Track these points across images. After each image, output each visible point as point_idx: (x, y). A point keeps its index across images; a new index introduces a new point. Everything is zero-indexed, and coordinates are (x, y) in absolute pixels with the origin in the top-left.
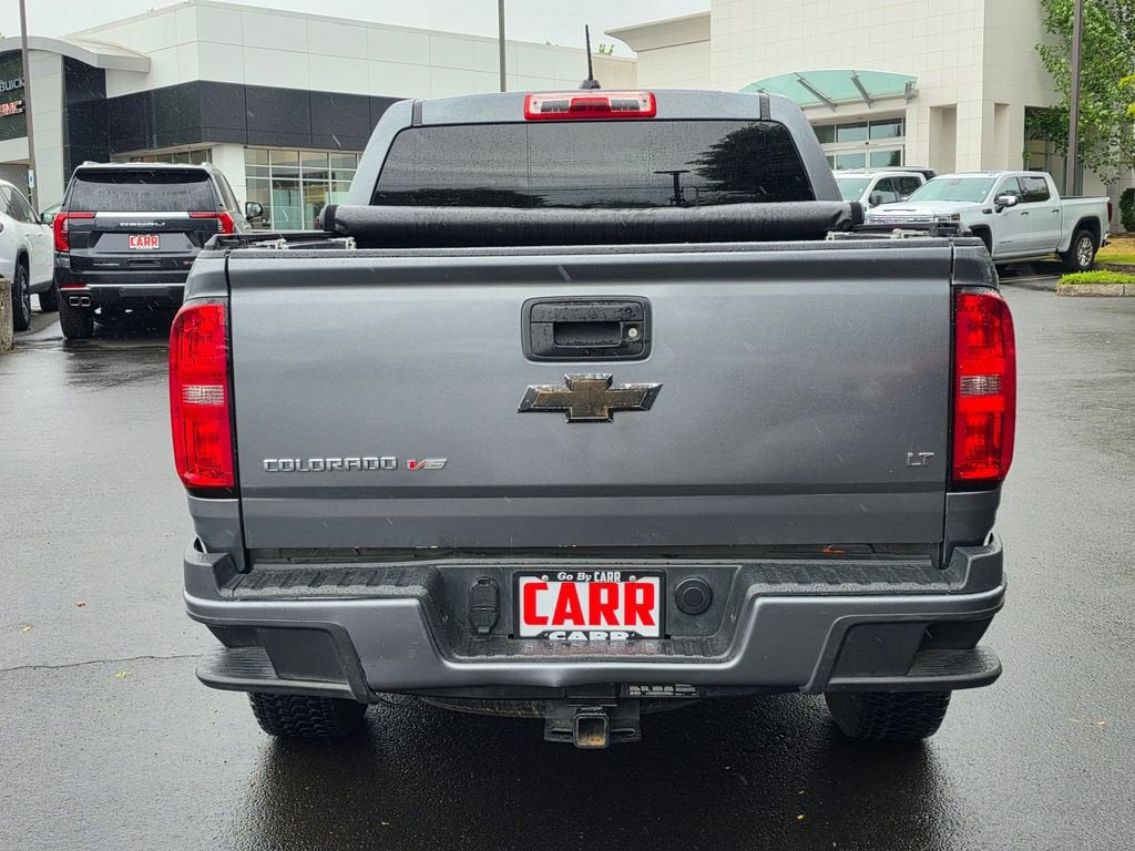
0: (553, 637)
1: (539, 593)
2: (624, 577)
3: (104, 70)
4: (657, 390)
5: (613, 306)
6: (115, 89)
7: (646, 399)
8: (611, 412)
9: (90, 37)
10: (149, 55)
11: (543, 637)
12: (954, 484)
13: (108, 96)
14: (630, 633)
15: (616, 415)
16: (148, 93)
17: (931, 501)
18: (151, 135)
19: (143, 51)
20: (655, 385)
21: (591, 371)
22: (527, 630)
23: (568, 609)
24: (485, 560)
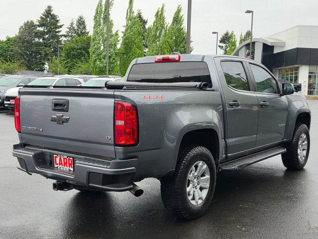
0: (58, 168)
1: (57, 158)
2: (67, 157)
3: (274, 46)
4: (69, 118)
5: (63, 101)
6: (276, 51)
7: (67, 120)
8: (63, 122)
9: (271, 37)
10: (285, 41)
11: (57, 167)
12: (116, 145)
13: (274, 53)
14: (69, 169)
15: (64, 123)
16: (284, 52)
17: (112, 148)
18: (283, 63)
19: (283, 40)
20: (68, 117)
21: (60, 114)
22: (56, 166)
23: (61, 163)
24: (50, 150)
